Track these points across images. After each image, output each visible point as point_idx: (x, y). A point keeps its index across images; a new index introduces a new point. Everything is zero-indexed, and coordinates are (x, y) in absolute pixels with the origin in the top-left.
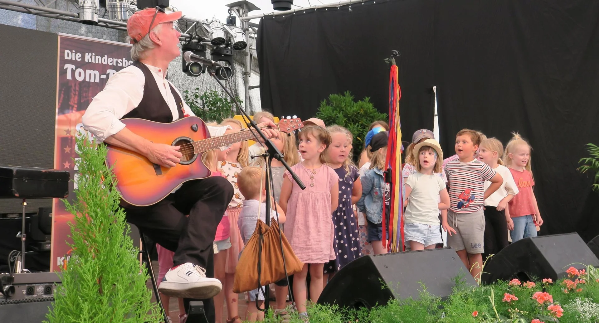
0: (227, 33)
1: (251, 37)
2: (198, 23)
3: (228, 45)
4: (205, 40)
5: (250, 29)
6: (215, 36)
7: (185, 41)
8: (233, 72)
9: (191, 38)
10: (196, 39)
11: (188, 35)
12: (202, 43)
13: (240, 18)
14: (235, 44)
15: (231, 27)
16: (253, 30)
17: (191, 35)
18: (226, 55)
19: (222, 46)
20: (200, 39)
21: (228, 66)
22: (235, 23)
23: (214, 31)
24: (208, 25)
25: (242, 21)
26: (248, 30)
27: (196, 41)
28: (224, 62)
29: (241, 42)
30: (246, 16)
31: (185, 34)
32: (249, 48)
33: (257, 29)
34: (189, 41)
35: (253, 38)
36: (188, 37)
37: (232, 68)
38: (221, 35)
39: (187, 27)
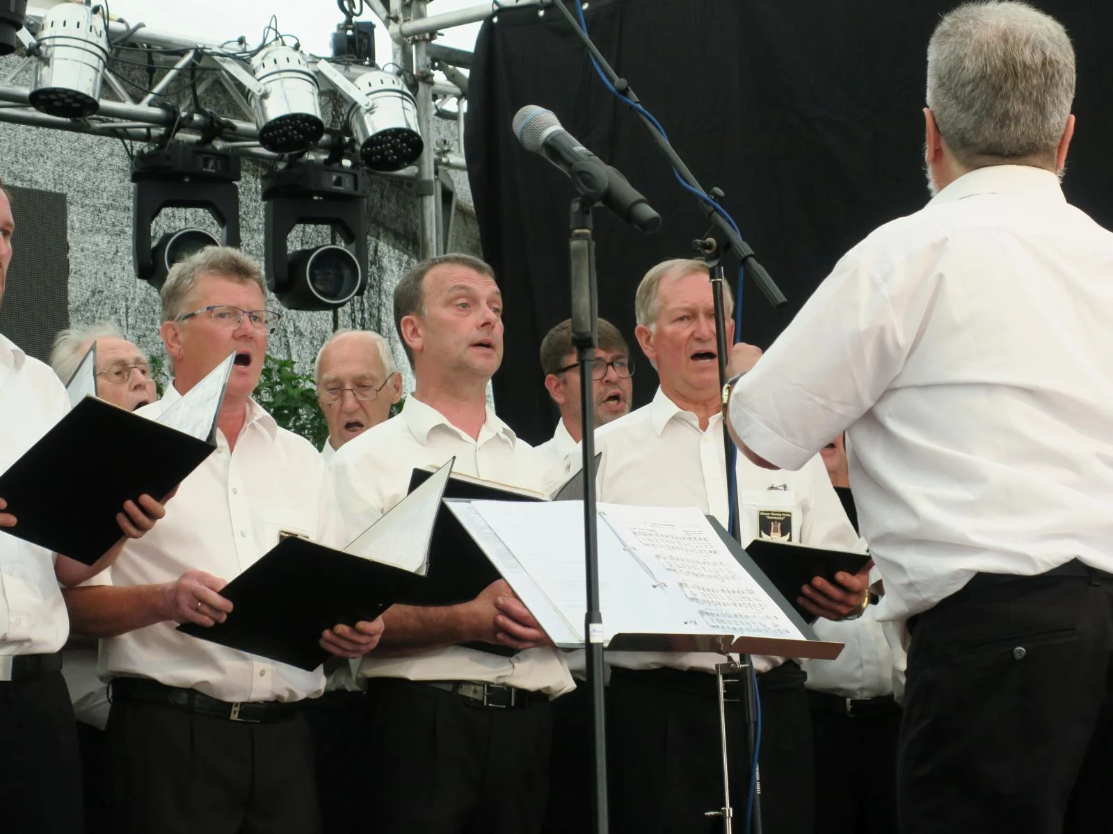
0: (332, 96)
1: (443, 114)
2: (200, 53)
3: (337, 151)
4: (232, 134)
5: (439, 77)
6: (275, 110)
7: (147, 138)
8: (365, 272)
9: (171, 122)
10: (195, 128)
11: (157, 111)
12: (219, 145)
13: (394, 27)
14: (372, 142)
15: (354, 69)
16: (452, 77)
17: (172, 112)
18: (331, 197)
19: (311, 156)
20: (213, 129)
21: (341, 245)
22: (370, 52)
23: (274, 87)
24: (245, 62)
25: (404, 42)
26: (427, 79)
27: (195, 137)
28: (326, 229)
29: (398, 131)
30: (421, 15)
31: (143, 108)
32: (437, 163)
33: (465, 72)
34: (163, 139)
35: (453, 117)
36: (155, 121)
37: (362, 252)
38: (306, 102)
39: (153, 73)
